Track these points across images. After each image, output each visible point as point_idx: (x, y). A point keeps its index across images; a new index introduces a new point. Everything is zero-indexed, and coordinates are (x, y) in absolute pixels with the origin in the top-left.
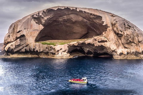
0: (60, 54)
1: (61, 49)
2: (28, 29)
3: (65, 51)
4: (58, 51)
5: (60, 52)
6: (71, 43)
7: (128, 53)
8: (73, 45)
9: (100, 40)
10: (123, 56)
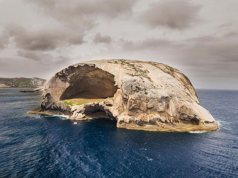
0: (74, 114)
1: (76, 110)
2: (52, 87)
3: (80, 112)
4: (73, 111)
5: (74, 113)
6: (88, 104)
7: (130, 122)
8: (90, 105)
9: (108, 104)
10: (123, 124)
